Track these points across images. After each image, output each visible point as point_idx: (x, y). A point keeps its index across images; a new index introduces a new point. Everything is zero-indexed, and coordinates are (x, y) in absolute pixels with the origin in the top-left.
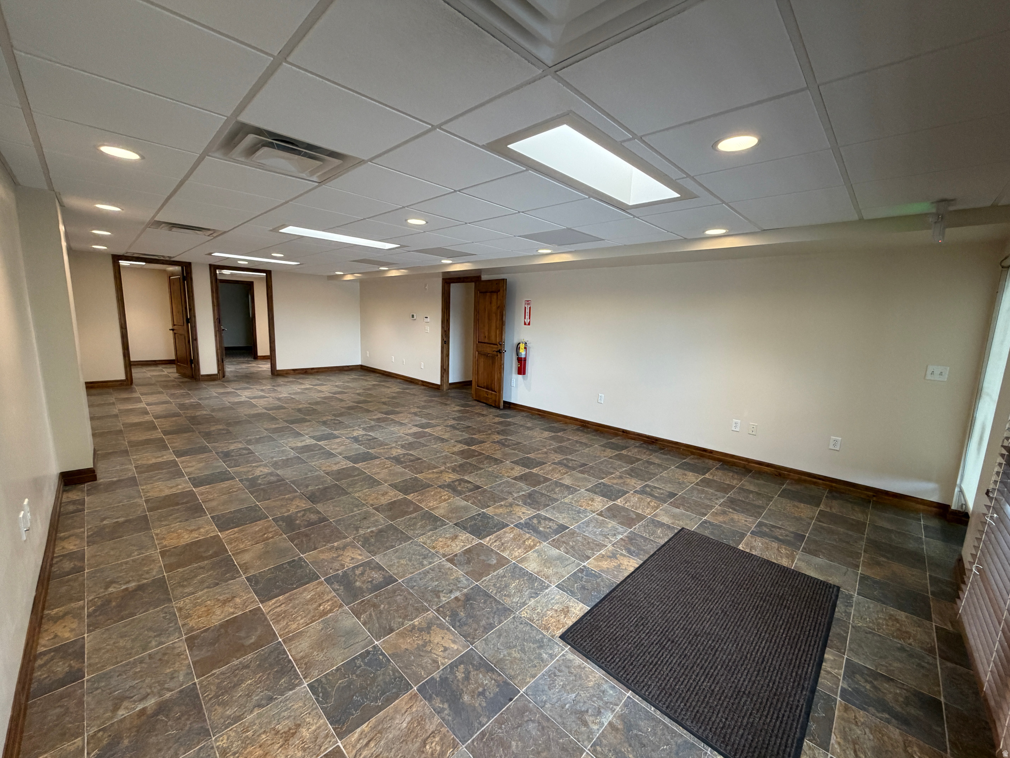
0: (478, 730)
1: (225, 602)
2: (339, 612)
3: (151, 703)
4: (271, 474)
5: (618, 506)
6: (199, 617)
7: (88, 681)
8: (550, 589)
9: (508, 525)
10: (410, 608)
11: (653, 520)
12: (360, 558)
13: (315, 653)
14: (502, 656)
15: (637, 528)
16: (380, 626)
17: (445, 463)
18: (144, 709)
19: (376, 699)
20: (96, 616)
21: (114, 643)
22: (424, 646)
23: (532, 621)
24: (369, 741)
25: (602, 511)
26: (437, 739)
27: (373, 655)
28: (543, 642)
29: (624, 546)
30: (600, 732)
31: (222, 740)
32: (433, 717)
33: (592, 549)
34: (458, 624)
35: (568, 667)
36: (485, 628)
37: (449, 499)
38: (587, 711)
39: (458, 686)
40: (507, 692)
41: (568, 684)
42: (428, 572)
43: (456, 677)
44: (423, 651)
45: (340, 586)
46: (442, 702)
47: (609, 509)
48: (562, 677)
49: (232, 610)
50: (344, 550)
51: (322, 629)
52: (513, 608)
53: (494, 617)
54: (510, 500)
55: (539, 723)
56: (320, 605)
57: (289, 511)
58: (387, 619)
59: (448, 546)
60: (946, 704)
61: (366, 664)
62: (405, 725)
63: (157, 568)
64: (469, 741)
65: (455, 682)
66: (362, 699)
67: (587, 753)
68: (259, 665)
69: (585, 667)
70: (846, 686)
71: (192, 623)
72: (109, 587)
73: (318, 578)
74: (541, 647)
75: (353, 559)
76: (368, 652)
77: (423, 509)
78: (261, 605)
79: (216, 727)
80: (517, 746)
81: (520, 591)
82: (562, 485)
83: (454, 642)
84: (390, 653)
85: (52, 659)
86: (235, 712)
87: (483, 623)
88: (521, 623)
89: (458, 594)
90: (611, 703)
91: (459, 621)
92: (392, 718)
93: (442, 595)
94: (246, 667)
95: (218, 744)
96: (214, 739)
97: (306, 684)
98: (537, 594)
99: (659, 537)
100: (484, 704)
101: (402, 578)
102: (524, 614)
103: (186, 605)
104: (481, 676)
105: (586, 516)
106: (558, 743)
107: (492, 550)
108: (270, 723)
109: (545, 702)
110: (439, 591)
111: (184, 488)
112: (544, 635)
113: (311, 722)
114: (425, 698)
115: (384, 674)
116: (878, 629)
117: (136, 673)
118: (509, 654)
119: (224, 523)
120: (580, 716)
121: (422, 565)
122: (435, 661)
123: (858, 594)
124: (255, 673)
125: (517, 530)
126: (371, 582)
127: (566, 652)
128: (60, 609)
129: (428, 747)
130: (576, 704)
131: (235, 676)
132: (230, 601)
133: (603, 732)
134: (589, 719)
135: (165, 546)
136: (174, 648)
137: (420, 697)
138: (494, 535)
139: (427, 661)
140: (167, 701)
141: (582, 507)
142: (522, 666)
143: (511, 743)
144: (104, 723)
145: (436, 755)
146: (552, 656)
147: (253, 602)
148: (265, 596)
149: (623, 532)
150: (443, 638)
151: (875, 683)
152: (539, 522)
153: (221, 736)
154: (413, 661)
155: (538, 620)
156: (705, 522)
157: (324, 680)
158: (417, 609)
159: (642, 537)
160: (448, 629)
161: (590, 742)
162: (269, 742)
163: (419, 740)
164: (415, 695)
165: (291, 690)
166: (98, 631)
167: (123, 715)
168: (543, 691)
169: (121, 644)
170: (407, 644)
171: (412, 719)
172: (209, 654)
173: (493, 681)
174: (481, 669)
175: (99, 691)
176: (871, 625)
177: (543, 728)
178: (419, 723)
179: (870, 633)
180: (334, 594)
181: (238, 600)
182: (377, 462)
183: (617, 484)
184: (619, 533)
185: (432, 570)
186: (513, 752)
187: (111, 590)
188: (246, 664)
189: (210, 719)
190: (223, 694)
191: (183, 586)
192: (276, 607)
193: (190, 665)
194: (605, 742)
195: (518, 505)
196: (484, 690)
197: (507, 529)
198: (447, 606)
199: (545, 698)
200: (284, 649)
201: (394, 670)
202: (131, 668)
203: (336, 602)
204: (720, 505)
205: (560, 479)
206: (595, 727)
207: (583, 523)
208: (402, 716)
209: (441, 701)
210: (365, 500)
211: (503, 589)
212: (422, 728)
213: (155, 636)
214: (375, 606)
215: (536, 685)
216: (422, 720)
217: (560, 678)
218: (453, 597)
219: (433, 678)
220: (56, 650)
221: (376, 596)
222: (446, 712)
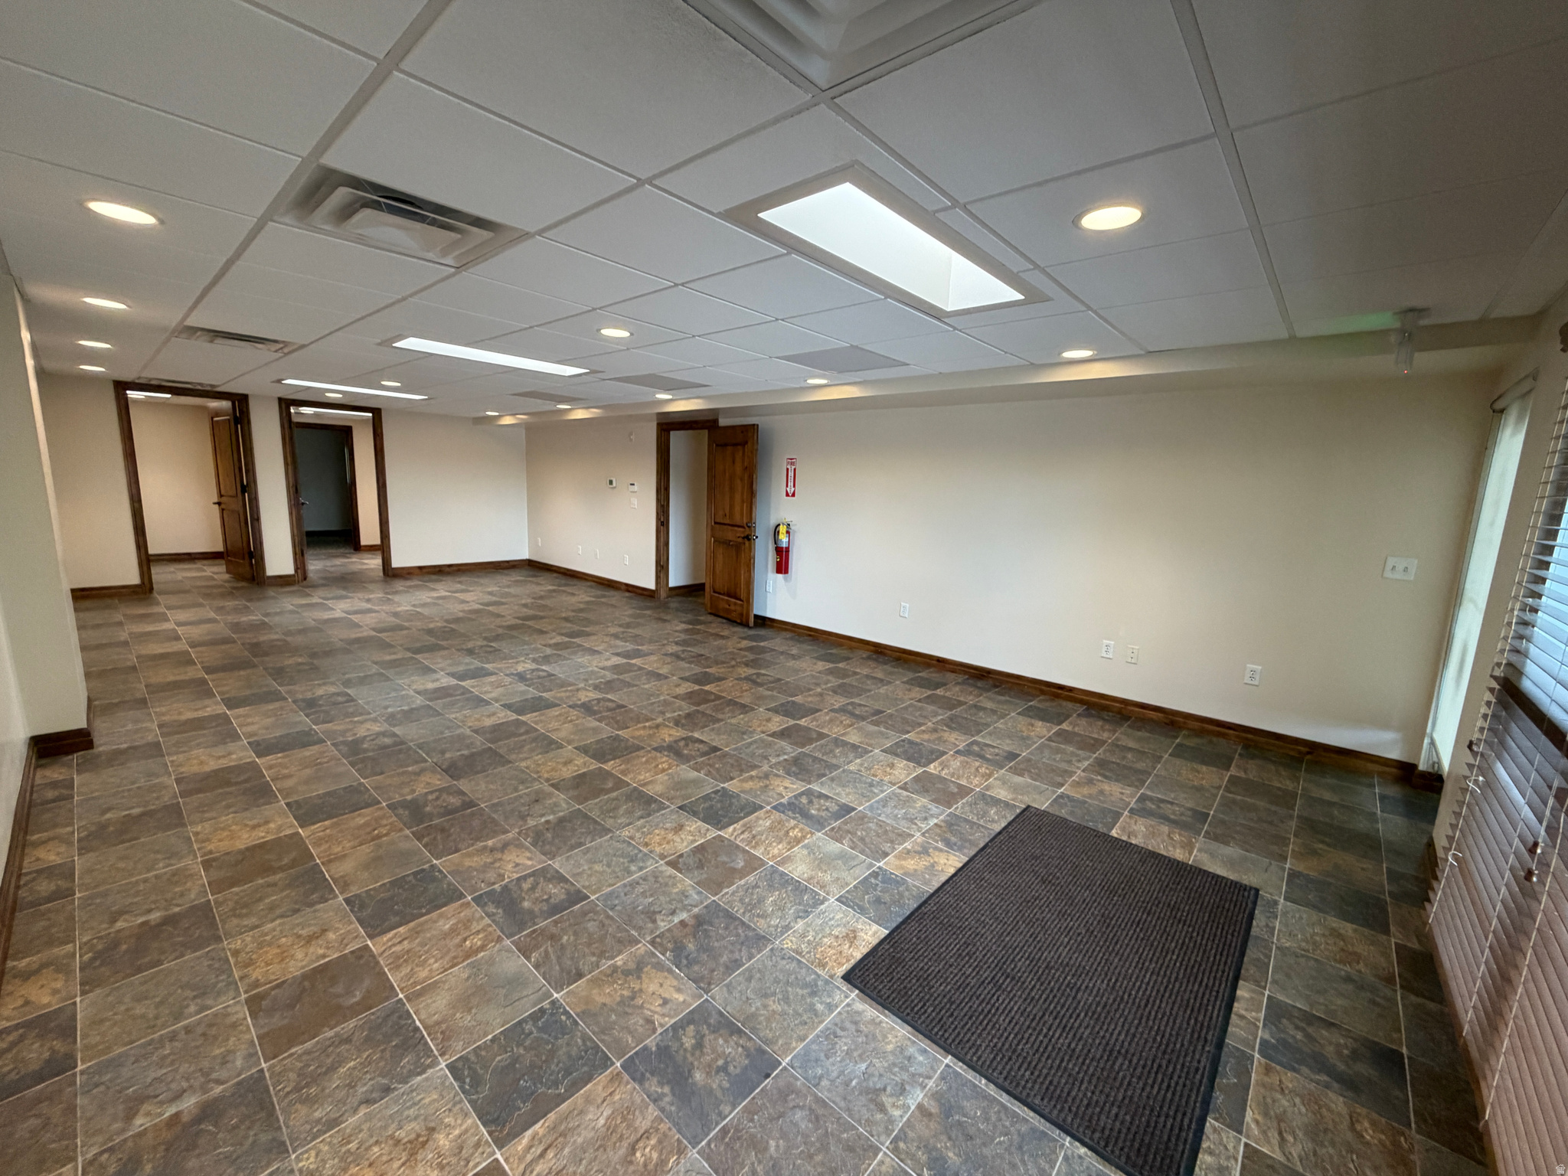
0: (717, 1124)
1: (310, 939)
2: (496, 949)
3: (189, 1103)
4: (384, 734)
5: (932, 774)
6: (267, 964)
7: (82, 1073)
8: (827, 904)
9: (761, 807)
10: (609, 939)
11: (984, 795)
12: (530, 863)
13: (458, 1015)
14: (753, 1009)
15: (959, 807)
16: (562, 970)
17: (663, 713)
18: (177, 1115)
19: (556, 1084)
20: (95, 968)
21: (127, 1010)
22: (633, 998)
23: (799, 953)
24: (546, 1150)
25: (906, 783)
26: (653, 1142)
27: (552, 1014)
28: (816, 985)
29: (940, 836)
30: (905, 1119)
31: (308, 1159)
32: (647, 1108)
33: (892, 842)
34: (685, 962)
35: (856, 1023)
36: (727, 968)
37: (670, 768)
38: (885, 1090)
39: (685, 1058)
40: (762, 1064)
41: (856, 1050)
42: (638, 883)
43: (682, 1044)
44: (629, 1006)
45: (497, 907)
46: (661, 1084)
47: (917, 779)
48: (846, 1037)
49: (321, 952)
50: (503, 852)
51: (469, 978)
52: (771, 935)
53: (740, 951)
54: (766, 768)
55: (810, 1109)
56: (465, 940)
57: (413, 791)
58: (572, 958)
59: (668, 843)
60: (1409, 1058)
61: (540, 1030)
62: (602, 1121)
63: (198, 887)
64: (703, 1143)
65: (681, 1052)
66: (535, 1084)
67: (885, 1153)
68: (368, 1039)
69: (881, 1022)
70: (1267, 1036)
71: (256, 974)
72: (115, 921)
73: (461, 896)
74: (813, 994)
75: (517, 865)
76: (542, 1011)
77: (628, 784)
78: (369, 943)
79: (297, 1139)
80: (777, 1146)
81: (782, 909)
82: (845, 744)
83: (679, 990)
84: (578, 1010)
85: (22, 1039)
86: (327, 1114)
87: (725, 958)
88: (783, 958)
89: (684, 916)
90: (920, 1075)
91: (687, 958)
92: (581, 1112)
93: (658, 917)
94: (348, 1040)
95: (301, 1165)
96: (293, 1157)
97: (443, 1065)
98: (807, 913)
99: (993, 821)
100: (726, 1084)
101: (594, 893)
102: (787, 944)
103: (246, 945)
104: (721, 1041)
105: (882, 792)
106: (839, 1140)
107: (738, 847)
108: (385, 1127)
109: (821, 1078)
110: (654, 913)
111: (240, 759)
112: (819, 976)
113: (453, 1124)
114: (634, 1079)
115: (568, 1044)
116: (1314, 950)
117: (165, 1057)
118: (765, 1006)
119: (307, 813)
120: (874, 1096)
121: (630, 873)
122: (649, 1021)
123: (1285, 899)
124: (359, 1051)
125: (776, 815)
126: (547, 900)
127: (853, 999)
128: (34, 958)
129: (638, 1154)
130: (868, 1079)
131: (328, 1056)
132: (317, 938)
133: (908, 1119)
134: (887, 1100)
135: (211, 852)
136: (228, 1015)
137: (626, 1077)
138: (741, 823)
139: (636, 1021)
140: (216, 1100)
141: (876, 776)
142: (785, 1023)
143: (767, 1142)
144: (111, 1139)
145: (651, 1167)
146: (831, 1007)
147: (356, 937)
148: (376, 926)
149: (939, 815)
150: (661, 985)
151: (1310, 1030)
152: (810, 802)
153: (306, 1152)
154: (615, 1023)
155: (809, 952)
156: (1061, 796)
157: (473, 1058)
158: (620, 941)
159: (966, 820)
160: (670, 971)
161: (889, 1135)
162: (385, 1158)
163: (625, 1144)
164: (617, 1074)
165: (420, 1074)
166: (98, 991)
167: (141, 1125)
168: (817, 1061)
169: (138, 1011)
170: (607, 995)
171: (613, 1113)
172: (286, 1021)
173: (740, 1049)
174: (721, 1032)
175: (102, 1088)
176: (1304, 944)
177: (817, 1118)
178: (624, 1119)
179: (1303, 956)
180: (487, 921)
181: (331, 936)
182: (555, 712)
183: (928, 741)
184: (932, 816)
185: (644, 880)
186: (771, 1157)
187: (120, 925)
188: (345, 1036)
189: (287, 1127)
190: (307, 1085)
191: (241, 916)
192: (394, 945)
193: (253, 1041)
194: (911, 1134)
195: (777, 776)
196: (726, 1063)
197: (760, 813)
198: (668, 935)
199: (819, 1071)
200: (408, 1011)
201: (585, 1038)
202: (157, 1049)
203: (490, 933)
204: (1083, 771)
205: (843, 735)
206: (897, 1113)
207: (877, 802)
208: (598, 1107)
209: (659, 1082)
210: (538, 772)
211: (754, 907)
212: (628, 1127)
213: (195, 997)
214: (553, 937)
215: (807, 1051)
216: (628, 1113)
217: (844, 1040)
218: (676, 920)
219: (645, 1048)
220: (28, 1025)
221: (556, 922)
222: (667, 1099)
